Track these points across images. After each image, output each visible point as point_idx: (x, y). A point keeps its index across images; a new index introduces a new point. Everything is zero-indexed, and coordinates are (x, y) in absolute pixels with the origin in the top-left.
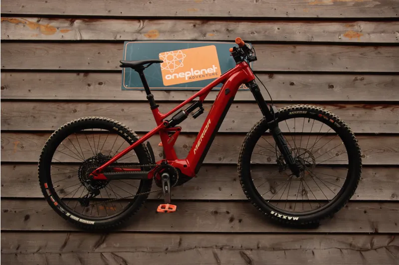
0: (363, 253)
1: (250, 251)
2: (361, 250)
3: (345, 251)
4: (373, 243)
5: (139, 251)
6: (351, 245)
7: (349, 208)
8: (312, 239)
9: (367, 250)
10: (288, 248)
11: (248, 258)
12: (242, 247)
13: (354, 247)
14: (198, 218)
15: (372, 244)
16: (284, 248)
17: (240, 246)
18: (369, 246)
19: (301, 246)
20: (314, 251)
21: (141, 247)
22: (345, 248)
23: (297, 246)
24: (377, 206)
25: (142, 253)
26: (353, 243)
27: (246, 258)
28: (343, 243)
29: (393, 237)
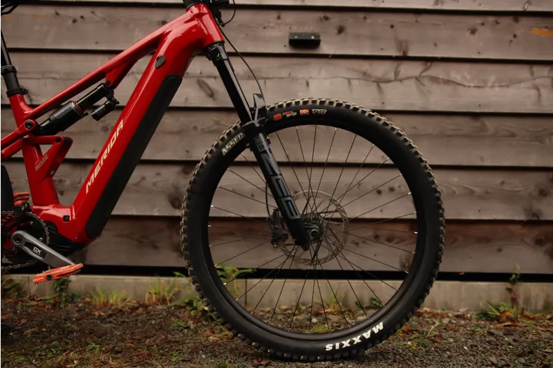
0: (382, 85)
1: (213, 80)
2: (379, 82)
3: (355, 83)
4: (399, 71)
5: (47, 78)
6: (365, 74)
7: (368, 21)
8: (309, 64)
9: (389, 81)
10: (270, 76)
11: (210, 89)
12: (201, 73)
13: (370, 76)
14: (137, 30)
15: (397, 73)
16: (264, 75)
17: (199, 72)
18: (391, 76)
19: (290, 74)
20: (310, 81)
21: (50, 72)
22: (356, 77)
23: (284, 73)
24: (410, 18)
25: (53, 81)
26: (369, 72)
27: (207, 90)
28: (354, 70)
29: (429, 64)
